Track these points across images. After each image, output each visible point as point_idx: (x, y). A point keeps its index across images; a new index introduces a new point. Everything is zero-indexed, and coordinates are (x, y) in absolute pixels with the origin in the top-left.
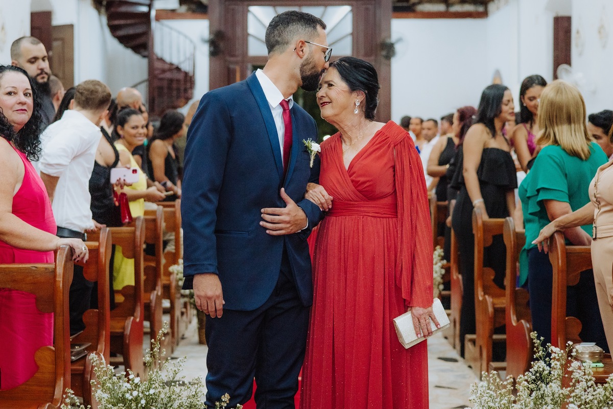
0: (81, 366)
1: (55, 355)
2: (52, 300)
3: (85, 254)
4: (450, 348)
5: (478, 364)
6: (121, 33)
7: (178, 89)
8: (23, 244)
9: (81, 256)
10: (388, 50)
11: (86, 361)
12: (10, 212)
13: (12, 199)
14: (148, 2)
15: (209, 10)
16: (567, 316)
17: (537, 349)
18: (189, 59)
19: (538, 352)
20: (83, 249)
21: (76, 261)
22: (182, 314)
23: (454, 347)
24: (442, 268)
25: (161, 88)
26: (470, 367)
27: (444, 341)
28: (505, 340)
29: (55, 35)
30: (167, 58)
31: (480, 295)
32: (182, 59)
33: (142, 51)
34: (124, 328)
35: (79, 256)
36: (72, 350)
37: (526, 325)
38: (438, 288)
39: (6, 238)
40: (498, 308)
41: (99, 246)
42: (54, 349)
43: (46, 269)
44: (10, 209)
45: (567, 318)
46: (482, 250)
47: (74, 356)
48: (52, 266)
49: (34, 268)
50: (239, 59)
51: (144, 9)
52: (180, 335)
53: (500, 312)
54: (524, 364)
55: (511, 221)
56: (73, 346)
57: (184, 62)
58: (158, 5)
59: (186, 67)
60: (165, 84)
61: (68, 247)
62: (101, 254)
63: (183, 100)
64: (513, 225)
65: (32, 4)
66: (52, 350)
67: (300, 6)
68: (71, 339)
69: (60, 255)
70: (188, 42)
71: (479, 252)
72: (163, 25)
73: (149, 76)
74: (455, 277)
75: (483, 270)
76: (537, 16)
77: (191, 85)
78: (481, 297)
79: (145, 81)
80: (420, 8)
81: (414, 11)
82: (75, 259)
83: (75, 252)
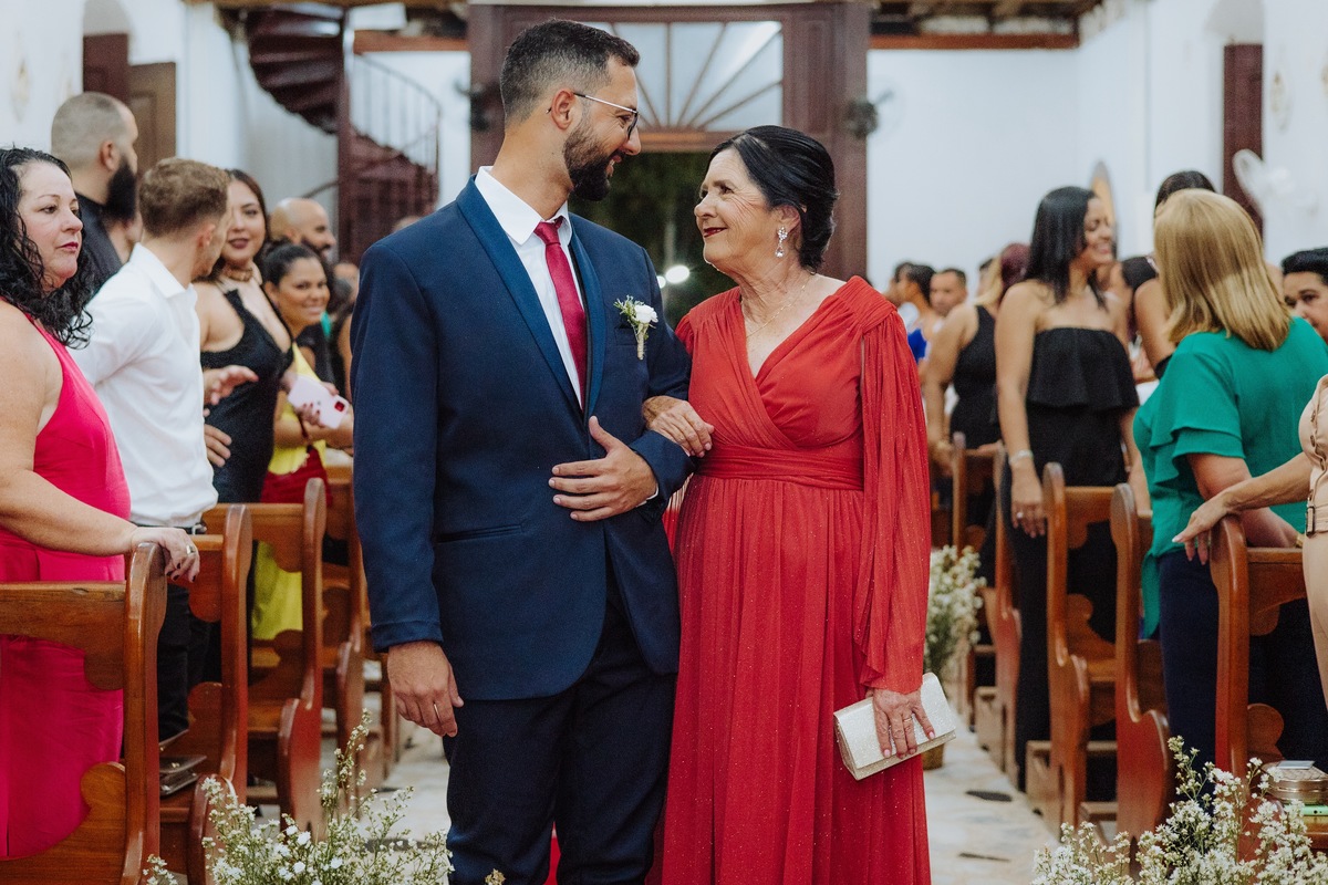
0: (185, 805)
1: (127, 781)
2: (119, 660)
3: (192, 562)
4: (994, 770)
5: (1056, 805)
8: (55, 537)
9: (184, 566)
10: (863, 119)
11: (193, 795)
12: (29, 469)
13: (35, 441)
14: (337, 13)
15: (471, 29)
17: (1184, 774)
18: (426, 137)
19: (1187, 781)
20: (189, 551)
21: (173, 576)
23: (1003, 768)
24: (975, 594)
26: (1038, 812)
27: (982, 755)
28: (1113, 753)
29: (135, 86)
30: (379, 136)
31: (1059, 654)
32: (411, 136)
33: (325, 119)
34: (277, 724)
35: (179, 566)
36: (164, 772)
37: (1160, 721)
38: (968, 639)
39: (21, 526)
40: (1097, 683)
41: (224, 544)
42: (122, 768)
43: (107, 593)
44: (30, 462)
45: (1249, 707)
47: (168, 785)
48: (119, 588)
49: (81, 593)
51: (330, 29)
52: (403, 740)
53: (1102, 693)
54: (1156, 808)
55: (1127, 494)
56: (166, 761)
57: (415, 143)
58: (359, 20)
59: (419, 155)
60: (374, 191)
61: (154, 545)
62: (228, 562)
64: (1132, 502)
65: (87, 18)
66: (117, 770)
67: (668, 22)
68: (162, 747)
69: (137, 562)
70: (424, 100)
71: (1058, 559)
72: (369, 62)
73: (340, 175)
74: (1005, 615)
75: (1067, 599)
76: (1188, 44)
77: (430, 194)
78: (1062, 657)
79: (331, 185)
80: (931, 26)
81: (917, 34)
82: (170, 573)
83: (170, 558)
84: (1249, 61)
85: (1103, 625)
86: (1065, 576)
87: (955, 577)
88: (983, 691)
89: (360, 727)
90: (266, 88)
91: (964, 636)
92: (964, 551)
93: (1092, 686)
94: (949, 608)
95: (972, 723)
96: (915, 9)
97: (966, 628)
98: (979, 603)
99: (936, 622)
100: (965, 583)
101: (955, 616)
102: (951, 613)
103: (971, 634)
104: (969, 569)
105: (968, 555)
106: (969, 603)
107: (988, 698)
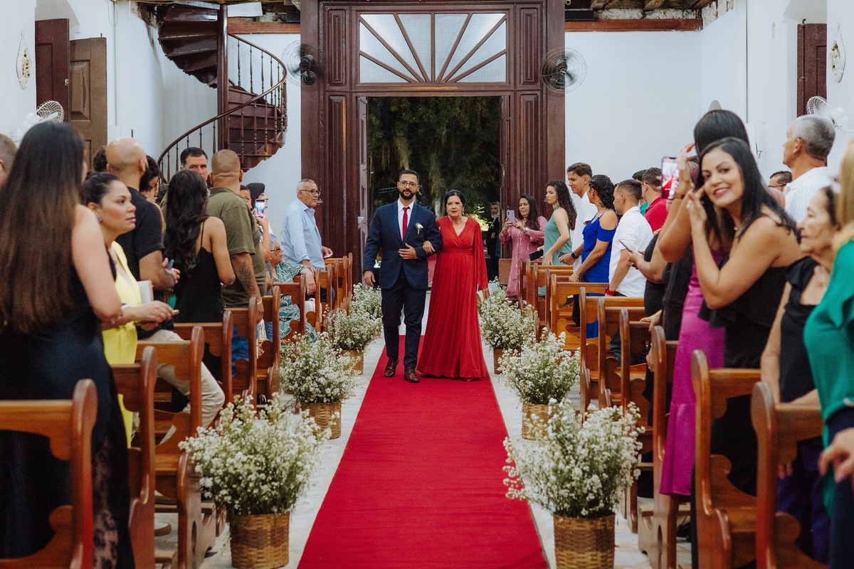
6: (179, 52)
7: (261, 131)
15: (303, 18)
25: (236, 130)
29: (74, 56)
30: (247, 88)
32: (267, 89)
33: (210, 77)
38: (632, 474)
50: (347, 88)
57: (270, 93)
60: (242, 124)
63: (268, 147)
65: (38, 9)
67: (433, 13)
70: (275, 63)
72: (239, 39)
73: (219, 111)
74: (660, 457)
75: (710, 459)
76: (774, 25)
77: (279, 126)
78: (708, 508)
79: (213, 120)
80: (605, 14)
81: (597, 20)
84: (817, 36)
90: (171, 58)
91: (629, 472)
92: (628, 406)
93: (734, 537)
94: (617, 451)
95: (635, 528)
96: (595, 4)
97: (630, 466)
98: (640, 445)
99: (606, 462)
100: (630, 431)
101: (623, 458)
102: (619, 456)
103: (635, 472)
104: (633, 420)
105: (631, 409)
106: (633, 447)
107: (648, 514)
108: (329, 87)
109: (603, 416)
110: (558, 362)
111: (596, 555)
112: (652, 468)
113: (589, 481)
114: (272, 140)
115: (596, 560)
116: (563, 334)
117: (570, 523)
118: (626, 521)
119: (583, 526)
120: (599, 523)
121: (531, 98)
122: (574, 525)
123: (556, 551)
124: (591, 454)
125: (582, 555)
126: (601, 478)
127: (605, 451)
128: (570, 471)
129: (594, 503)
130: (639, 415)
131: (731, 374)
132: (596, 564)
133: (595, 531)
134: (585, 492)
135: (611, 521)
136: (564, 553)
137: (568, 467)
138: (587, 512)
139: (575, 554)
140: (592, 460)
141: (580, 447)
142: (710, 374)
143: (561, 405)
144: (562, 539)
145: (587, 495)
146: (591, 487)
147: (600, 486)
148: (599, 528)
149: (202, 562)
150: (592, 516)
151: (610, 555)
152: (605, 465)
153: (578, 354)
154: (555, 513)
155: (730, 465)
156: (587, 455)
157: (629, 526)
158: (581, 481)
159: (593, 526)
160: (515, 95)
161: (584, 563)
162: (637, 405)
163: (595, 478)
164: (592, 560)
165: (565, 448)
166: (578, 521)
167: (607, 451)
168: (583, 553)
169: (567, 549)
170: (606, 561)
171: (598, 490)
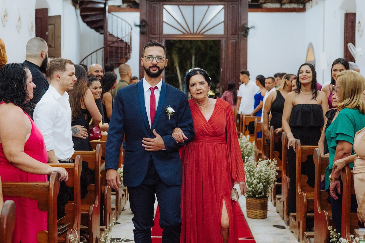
0: (64, 238)
1: (49, 236)
2: (47, 203)
3: (66, 177)
4: (280, 219)
5: (297, 230)
6: (88, 20)
7: (121, 53)
8: (30, 170)
9: (64, 178)
11: (66, 234)
12: (23, 152)
13: (24, 144)
14: (104, 2)
15: (140, 7)
16: (351, 212)
17: (332, 236)
18: (128, 35)
19: (333, 238)
20: (65, 174)
21: (61, 181)
22: (123, 195)
23: (283, 219)
24: (277, 171)
25: (111, 52)
26: (292, 232)
27: (277, 214)
29: (50, 22)
30: (115, 35)
31: (299, 190)
32: (124, 35)
33: (100, 30)
34: (89, 211)
35: (63, 178)
36: (58, 228)
37: (326, 214)
38: (274, 184)
39: (20, 167)
40: (309, 200)
41: (75, 166)
42: (47, 232)
43: (44, 186)
44: (23, 149)
45: (351, 214)
46: (301, 164)
47: (60, 232)
48: (47, 183)
49: (37, 185)
50: (158, 36)
51: (103, 6)
52: (122, 208)
53: (310, 202)
54: (325, 237)
55: (318, 151)
56: (59, 225)
57: (125, 37)
58: (110, 3)
59: (126, 40)
60: (114, 50)
61: (56, 173)
62: (76, 171)
63: (124, 59)
64: (319, 153)
65: (36, 5)
66: (46, 233)
67: (194, 5)
68: (58, 221)
69: (52, 178)
70: (127, 24)
71: (299, 165)
72: (112, 14)
73: (104, 45)
74: (284, 177)
75: (301, 176)
76: (335, 12)
77: (129, 51)
78: (300, 192)
79: (102, 48)
80: (265, 6)
81: (261, 8)
82: (60, 180)
83: (60, 176)
84: (352, 17)
85: (311, 183)
86: (301, 169)
87: (271, 167)
88: (278, 196)
89: (112, 223)
90: (85, 22)
91: (273, 183)
92: (273, 160)
93: (308, 200)
94: (269, 175)
95: (275, 205)
96: (261, 1)
97: (273, 181)
98: (277, 174)
99: (265, 179)
100: (273, 169)
101: (271, 178)
102: (269, 177)
103: (275, 183)
104: (274, 165)
105: (274, 161)
106: (274, 174)
107: (279, 199)
108: (151, 35)
109: (264, 163)
110: (246, 146)
111: (261, 212)
112: (281, 185)
113: (259, 185)
114: (126, 57)
115: (261, 213)
116: (248, 136)
117: (252, 200)
118: (271, 203)
119: (256, 201)
120: (262, 200)
121: (234, 41)
122: (253, 201)
123: (247, 210)
124: (260, 176)
125: (256, 212)
126: (263, 184)
127: (264, 175)
128: (252, 182)
129: (261, 193)
130: (277, 163)
131: (308, 147)
132: (261, 215)
133: (261, 203)
134: (258, 189)
135: (266, 200)
136: (250, 211)
137: (251, 180)
138: (258, 196)
139: (254, 211)
140: (260, 178)
141: (256, 174)
142: (301, 147)
143: (249, 159)
144: (249, 206)
145: (258, 190)
146: (260, 187)
147: (263, 187)
148: (262, 202)
149: (122, 212)
150: (260, 198)
151: (266, 212)
152: (264, 180)
153: (254, 143)
154: (247, 197)
155: (308, 178)
156: (258, 176)
157: (273, 204)
158: (256, 185)
159: (260, 201)
160: (227, 40)
161: (257, 214)
162: (276, 160)
163: (261, 184)
164: (260, 213)
165: (250, 174)
166: (255, 200)
167: (265, 175)
168: (256, 211)
169: (251, 209)
170: (264, 214)
171: (262, 188)
